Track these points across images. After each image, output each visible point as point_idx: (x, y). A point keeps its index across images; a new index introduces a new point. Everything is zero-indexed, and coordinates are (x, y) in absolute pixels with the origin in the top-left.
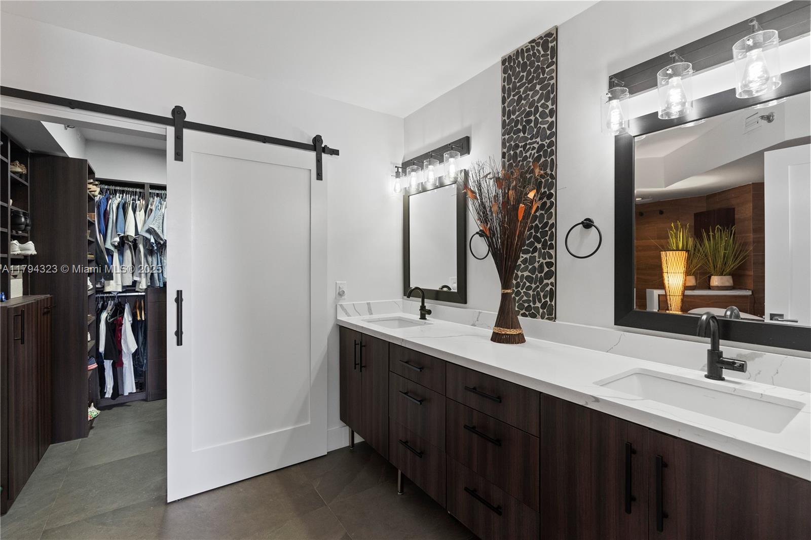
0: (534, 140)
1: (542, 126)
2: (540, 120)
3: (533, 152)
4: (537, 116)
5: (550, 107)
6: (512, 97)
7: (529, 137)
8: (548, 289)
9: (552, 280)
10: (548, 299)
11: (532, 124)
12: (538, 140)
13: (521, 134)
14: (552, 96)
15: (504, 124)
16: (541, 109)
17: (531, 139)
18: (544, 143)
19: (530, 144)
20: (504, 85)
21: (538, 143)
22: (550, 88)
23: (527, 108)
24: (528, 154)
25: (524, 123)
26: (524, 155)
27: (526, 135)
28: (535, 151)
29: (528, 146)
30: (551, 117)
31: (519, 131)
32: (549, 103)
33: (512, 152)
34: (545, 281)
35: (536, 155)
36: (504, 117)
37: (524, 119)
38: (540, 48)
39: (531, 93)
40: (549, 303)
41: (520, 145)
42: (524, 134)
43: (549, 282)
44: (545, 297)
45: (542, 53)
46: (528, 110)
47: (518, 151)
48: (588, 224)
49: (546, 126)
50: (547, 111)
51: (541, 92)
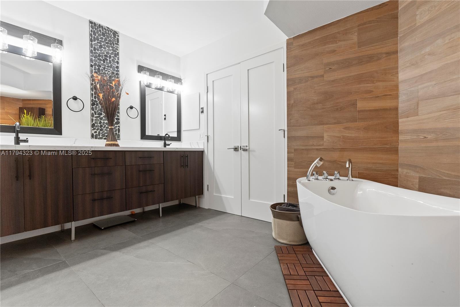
0: (109, 68)
1: (113, 65)
2: (112, 62)
3: (109, 73)
4: (111, 59)
5: (117, 60)
6: (96, 42)
7: (107, 66)
8: (117, 128)
9: (119, 125)
10: (117, 132)
11: (108, 61)
12: (111, 69)
13: (102, 62)
14: (117, 56)
15: (91, 52)
16: (112, 58)
17: (108, 67)
18: (114, 72)
19: (107, 68)
20: (91, 34)
21: (111, 70)
22: (116, 53)
23: (105, 53)
24: (106, 72)
25: (104, 58)
26: (104, 72)
27: (105, 64)
28: (110, 73)
29: (106, 69)
30: (118, 64)
31: (101, 60)
32: (116, 58)
33: (97, 68)
34: (115, 125)
35: (110, 75)
36: (92, 48)
37: (104, 57)
38: (112, 33)
39: (107, 48)
40: (118, 133)
41: (102, 66)
42: (104, 62)
43: (117, 125)
44: (116, 131)
45: (113, 36)
46: (105, 54)
47: (101, 68)
48: (131, 108)
49: (115, 66)
50: (116, 61)
51: (112, 51)
